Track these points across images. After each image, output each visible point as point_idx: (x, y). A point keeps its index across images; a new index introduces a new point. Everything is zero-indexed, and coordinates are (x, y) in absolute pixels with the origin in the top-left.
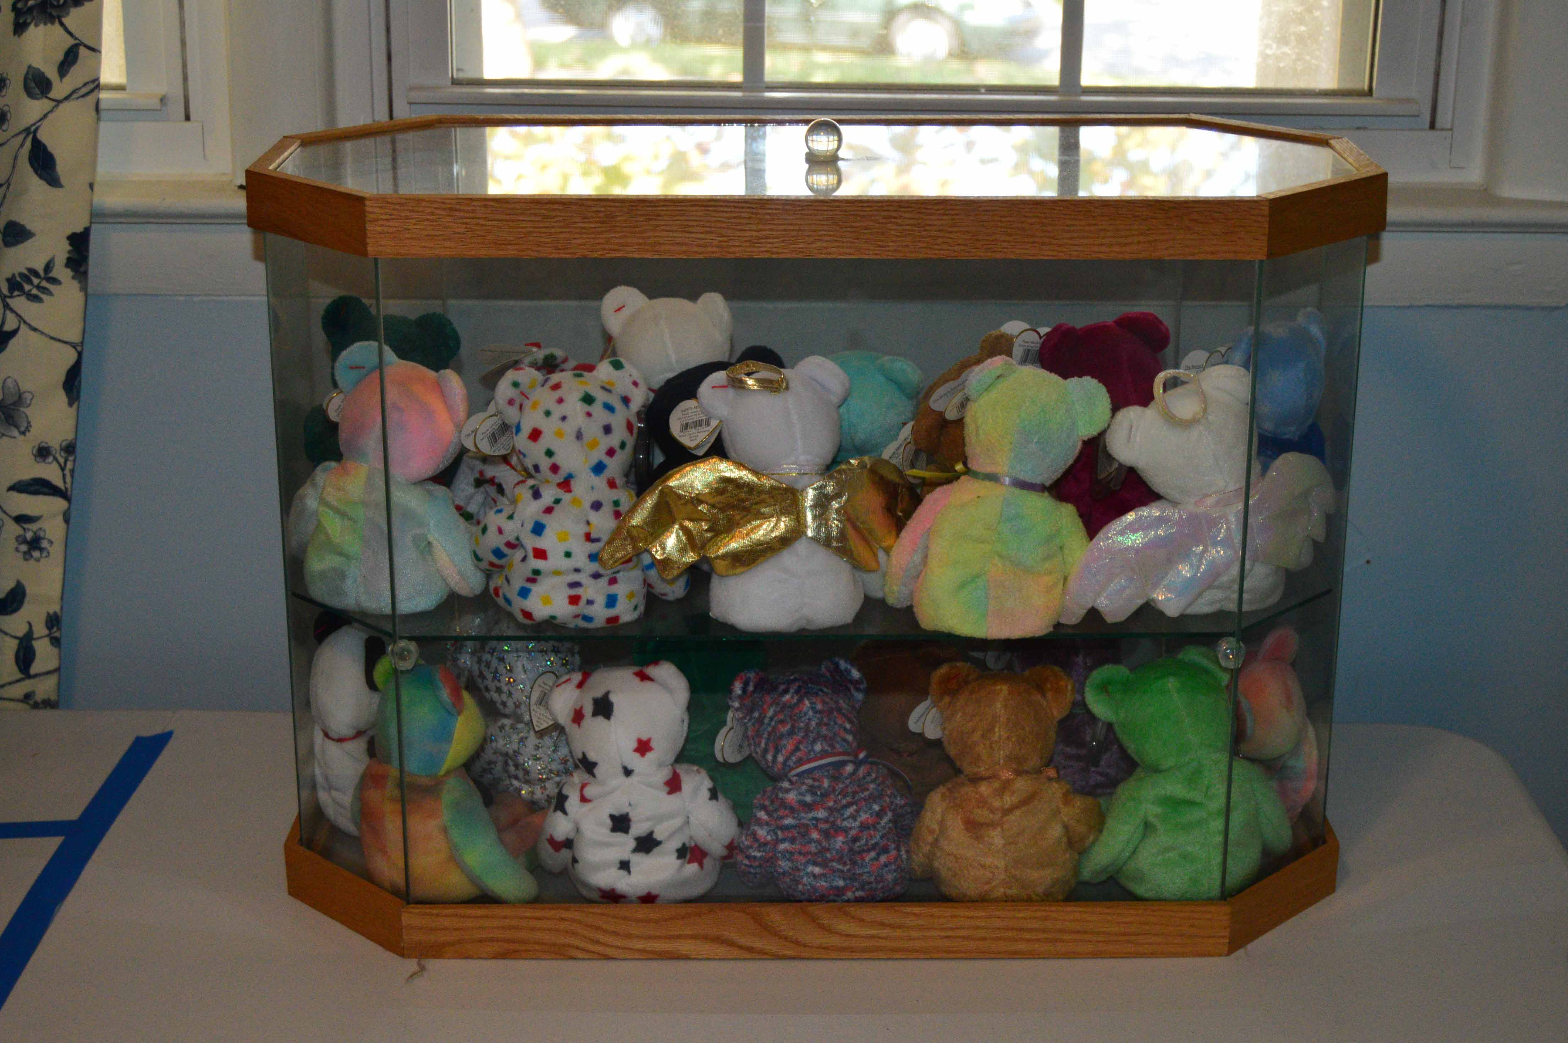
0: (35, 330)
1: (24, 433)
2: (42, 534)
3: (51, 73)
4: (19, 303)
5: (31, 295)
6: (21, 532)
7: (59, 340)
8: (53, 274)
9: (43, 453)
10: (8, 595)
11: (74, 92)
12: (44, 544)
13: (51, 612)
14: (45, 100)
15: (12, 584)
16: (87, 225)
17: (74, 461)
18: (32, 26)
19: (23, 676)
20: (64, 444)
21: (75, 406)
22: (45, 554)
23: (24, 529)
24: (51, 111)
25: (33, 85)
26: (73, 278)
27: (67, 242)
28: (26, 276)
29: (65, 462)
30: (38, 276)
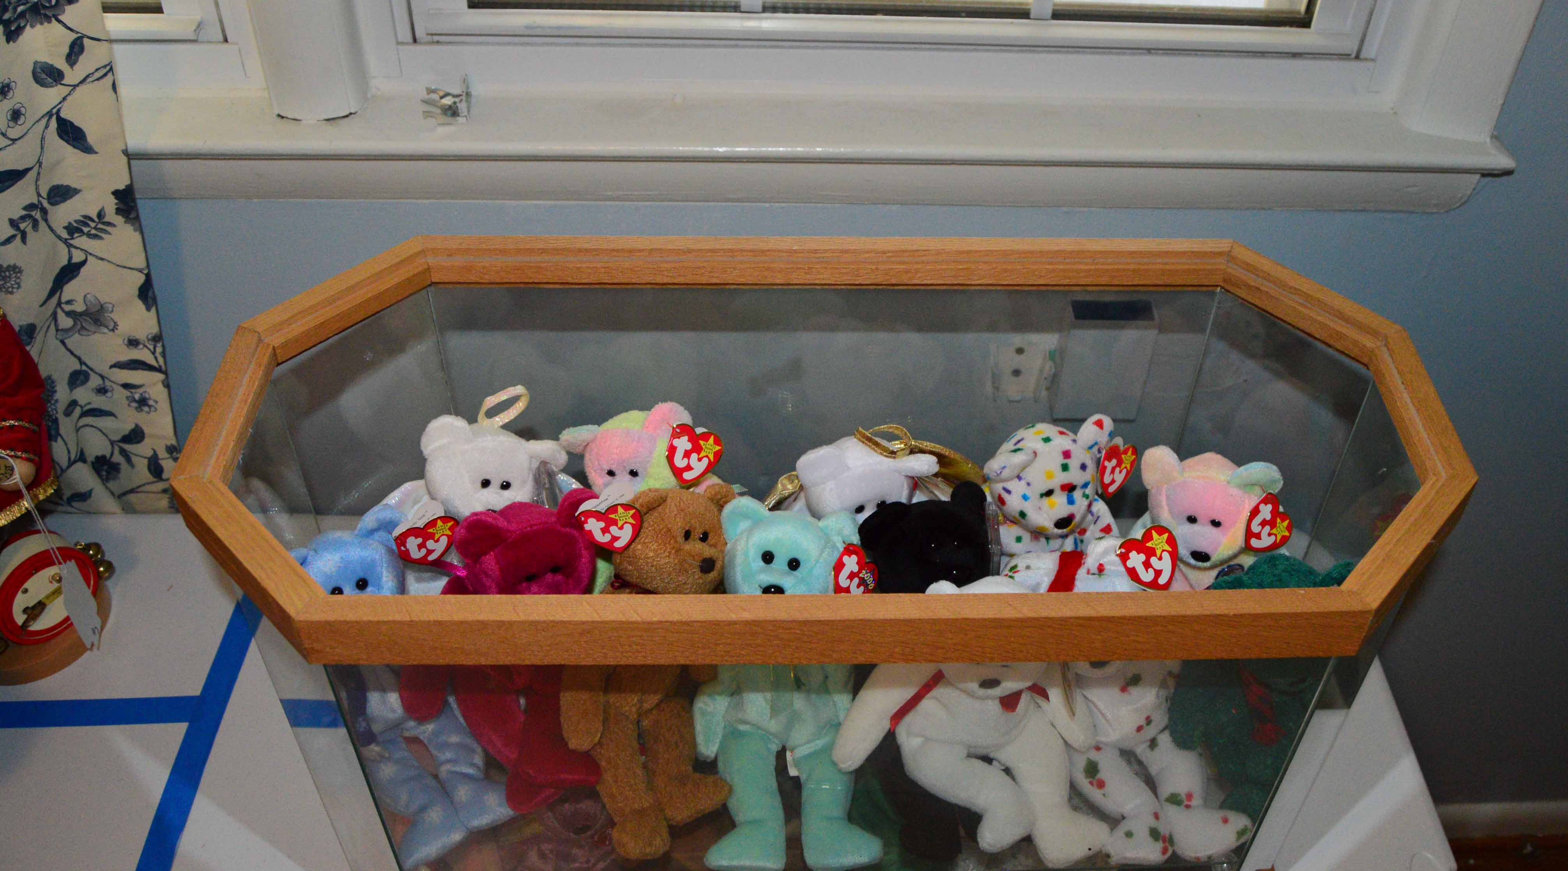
0: (102, 259)
1: (113, 330)
2: (147, 396)
3: (60, 63)
4: (81, 241)
5: (91, 235)
6: (129, 394)
7: (125, 267)
8: (106, 219)
9: (133, 343)
10: (130, 432)
11: (88, 76)
12: (151, 402)
13: (169, 444)
14: (59, 87)
15: (132, 427)
16: (128, 182)
17: (163, 346)
18: (28, 29)
19: (155, 479)
20: (150, 337)
21: (154, 309)
22: (153, 409)
23: (132, 393)
24: (69, 94)
25: (44, 76)
26: (125, 222)
27: (112, 197)
28: (82, 222)
29: (155, 348)
30: (93, 221)
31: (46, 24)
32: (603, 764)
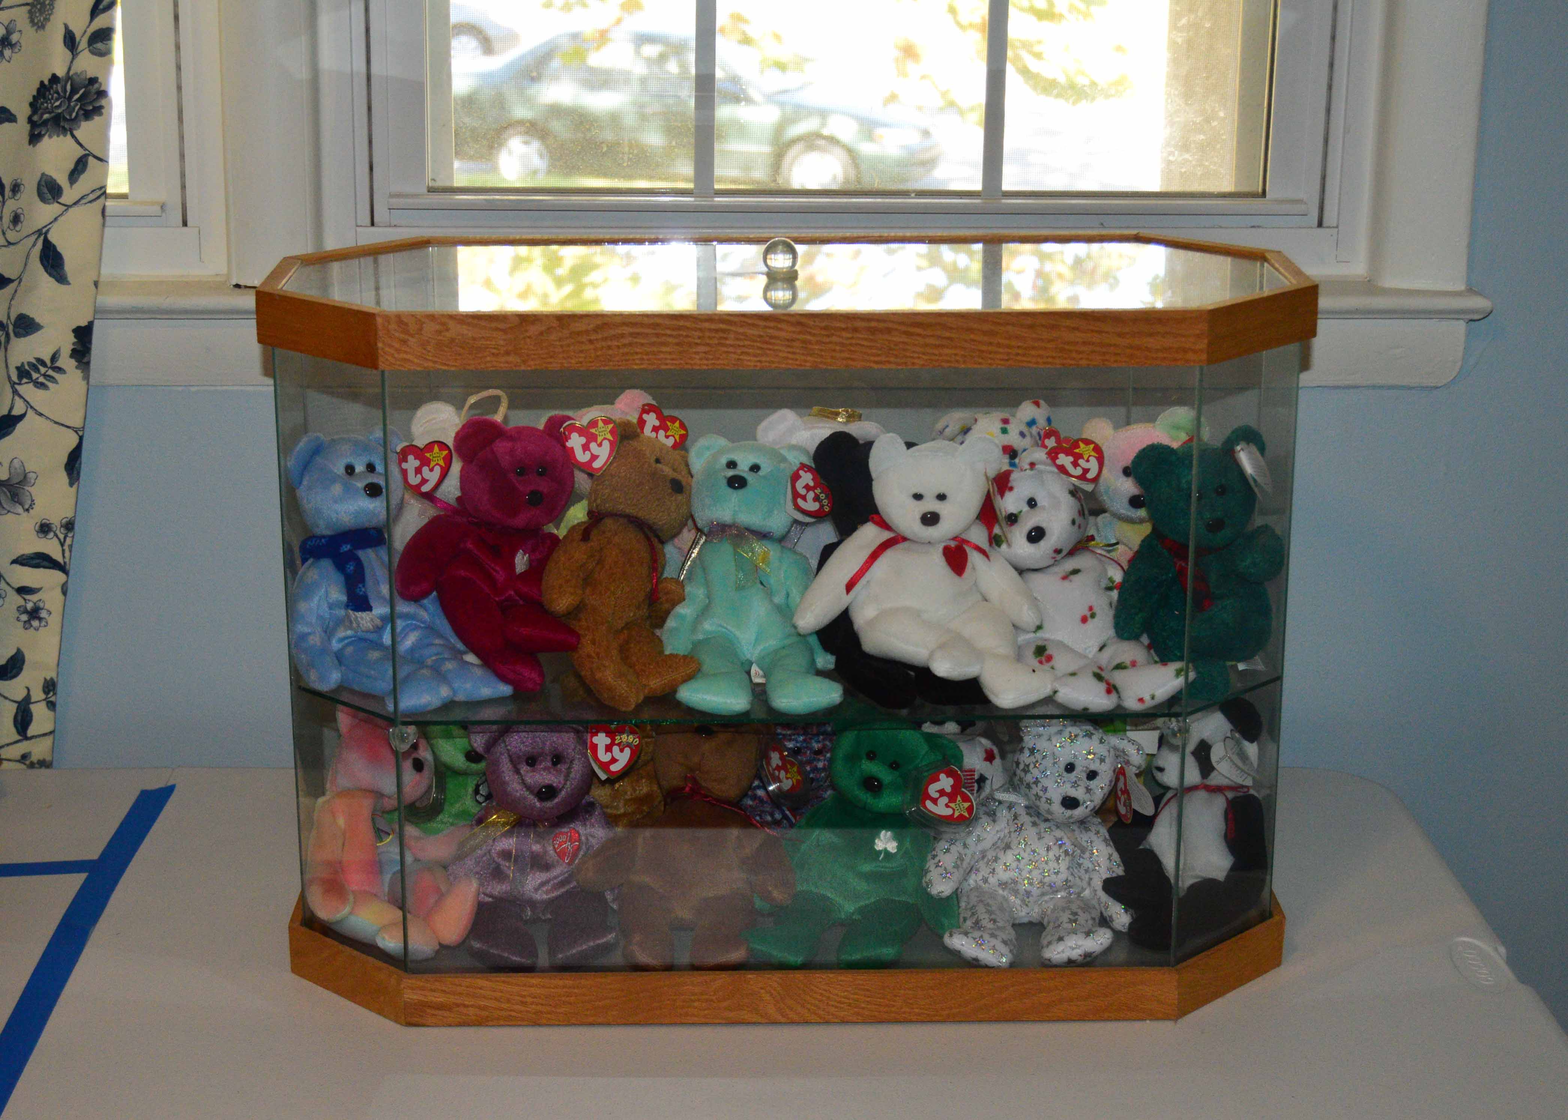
0: (41, 415)
1: (27, 510)
2: (41, 605)
3: (62, 179)
4: (27, 389)
5: (38, 383)
6: (22, 602)
7: (63, 425)
8: (58, 364)
9: (44, 529)
10: (8, 661)
11: (82, 198)
12: (43, 614)
13: (48, 678)
14: (56, 205)
15: (13, 652)
16: (91, 319)
17: (73, 538)
18: (46, 137)
19: (20, 738)
20: (64, 521)
21: (75, 486)
22: (43, 623)
23: (25, 600)
24: (61, 215)
25: (45, 190)
26: (77, 368)
27: (72, 335)
28: (34, 365)
29: (65, 538)
30: (45, 365)
31: (62, 136)
32: (581, 632)
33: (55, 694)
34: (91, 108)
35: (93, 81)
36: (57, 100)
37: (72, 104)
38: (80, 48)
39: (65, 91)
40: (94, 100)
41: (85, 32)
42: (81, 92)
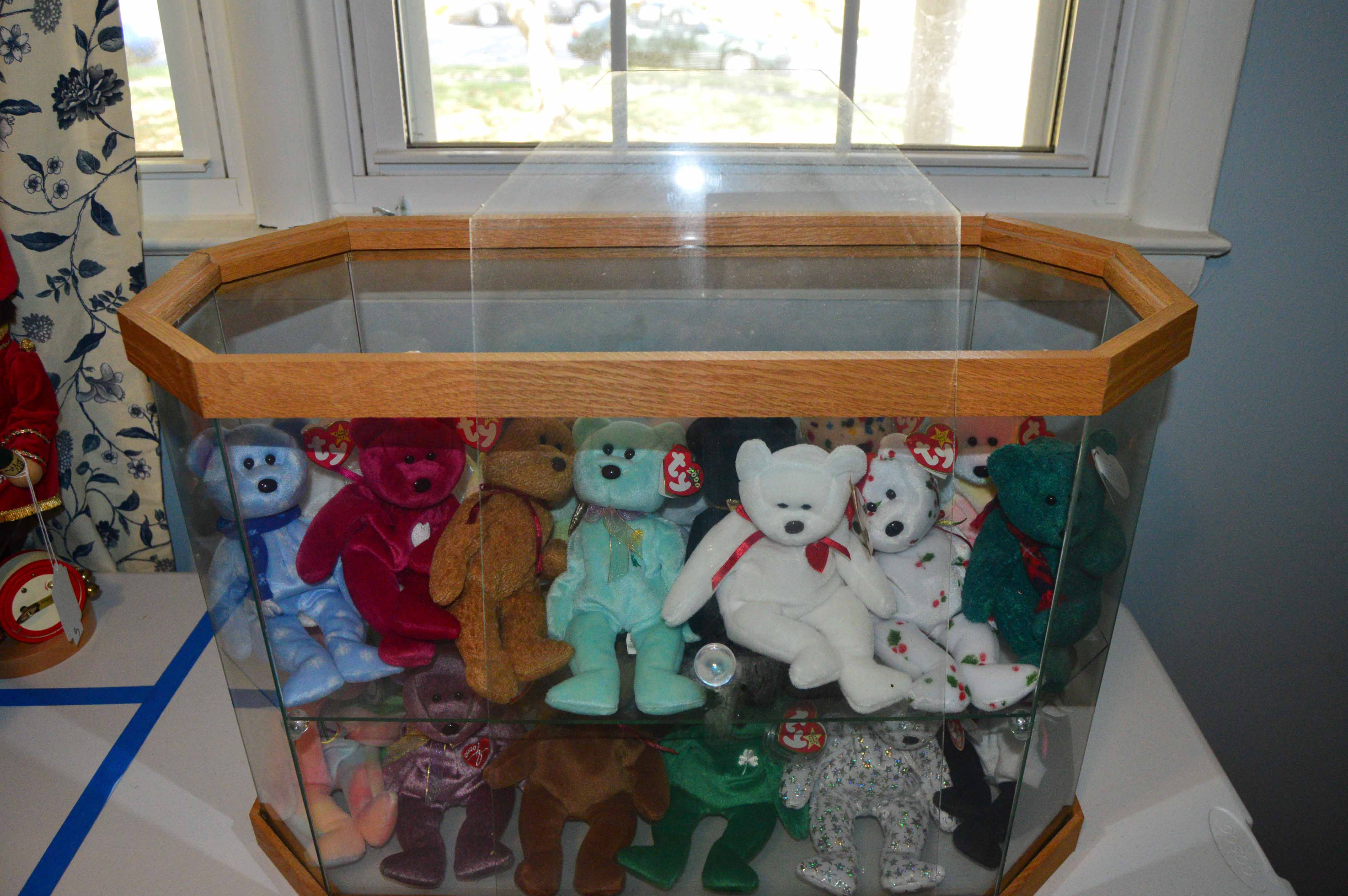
0: (117, 332)
1: (121, 399)
2: (143, 462)
3: (98, 154)
4: (102, 314)
5: (110, 309)
8: (122, 295)
9: (136, 411)
10: (128, 499)
11: (117, 168)
12: (146, 469)
13: (157, 510)
14: (96, 174)
15: (130, 493)
16: (141, 261)
17: (159, 416)
18: (76, 121)
19: (145, 546)
20: (148, 406)
22: (147, 475)
23: (132, 459)
24: (103, 182)
25: (85, 163)
27: (128, 273)
28: (104, 297)
29: (152, 416)
30: (112, 296)
31: (90, 119)
32: (463, 621)
33: (166, 519)
34: (111, 95)
35: (109, 72)
36: (80, 90)
37: (94, 92)
38: (91, 46)
39: (86, 82)
40: (113, 88)
41: (94, 31)
42: (100, 82)
